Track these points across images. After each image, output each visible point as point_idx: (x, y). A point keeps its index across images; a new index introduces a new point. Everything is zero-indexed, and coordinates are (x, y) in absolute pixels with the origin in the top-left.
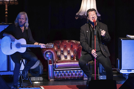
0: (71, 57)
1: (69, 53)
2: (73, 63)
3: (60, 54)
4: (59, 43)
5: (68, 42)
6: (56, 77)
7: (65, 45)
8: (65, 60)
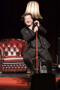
0: (17, 53)
1: (15, 50)
2: (18, 59)
3: (7, 50)
4: (7, 41)
6: (3, 70)
7: (12, 42)
8: (12, 55)
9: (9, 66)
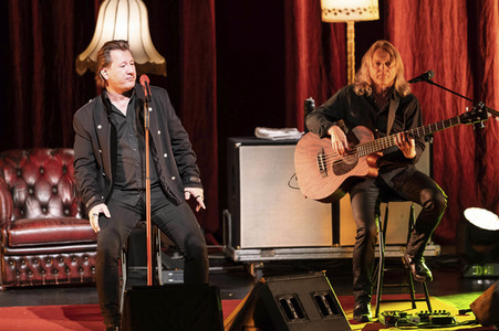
0: (65, 207)
1: (55, 194)
2: (68, 228)
3: (23, 197)
4: (21, 158)
5: (52, 154)
6: (10, 278)
7: (43, 164)
8: (43, 216)
9: (33, 260)
